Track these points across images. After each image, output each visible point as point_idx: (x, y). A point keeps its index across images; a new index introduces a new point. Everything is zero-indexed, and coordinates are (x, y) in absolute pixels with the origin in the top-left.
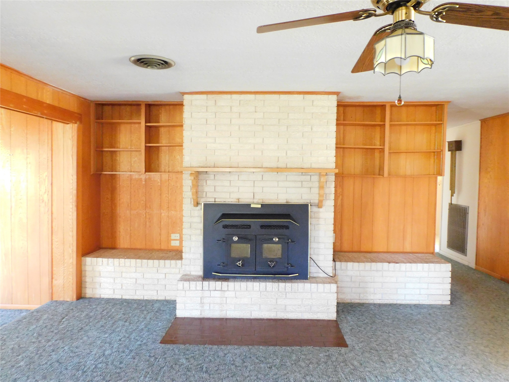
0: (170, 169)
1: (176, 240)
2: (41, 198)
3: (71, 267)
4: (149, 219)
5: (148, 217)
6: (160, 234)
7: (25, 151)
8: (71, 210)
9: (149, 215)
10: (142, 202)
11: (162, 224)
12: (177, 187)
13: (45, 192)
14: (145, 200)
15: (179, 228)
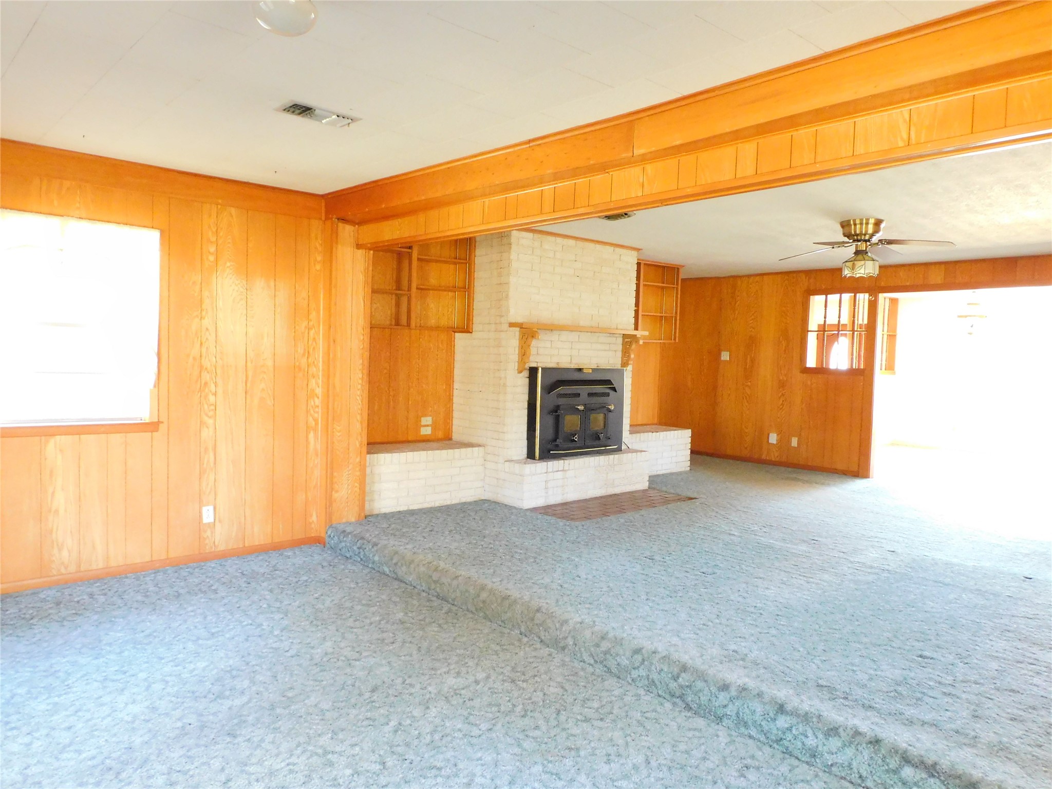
0: (422, 322)
1: (428, 426)
2: (297, 364)
3: (357, 469)
4: (394, 396)
5: (391, 393)
6: (407, 419)
7: (272, 284)
8: (360, 382)
9: (393, 390)
10: (385, 371)
11: (410, 403)
12: (430, 349)
13: (304, 355)
14: (388, 368)
15: (430, 409)
